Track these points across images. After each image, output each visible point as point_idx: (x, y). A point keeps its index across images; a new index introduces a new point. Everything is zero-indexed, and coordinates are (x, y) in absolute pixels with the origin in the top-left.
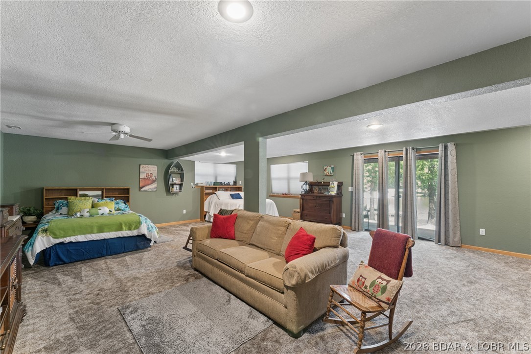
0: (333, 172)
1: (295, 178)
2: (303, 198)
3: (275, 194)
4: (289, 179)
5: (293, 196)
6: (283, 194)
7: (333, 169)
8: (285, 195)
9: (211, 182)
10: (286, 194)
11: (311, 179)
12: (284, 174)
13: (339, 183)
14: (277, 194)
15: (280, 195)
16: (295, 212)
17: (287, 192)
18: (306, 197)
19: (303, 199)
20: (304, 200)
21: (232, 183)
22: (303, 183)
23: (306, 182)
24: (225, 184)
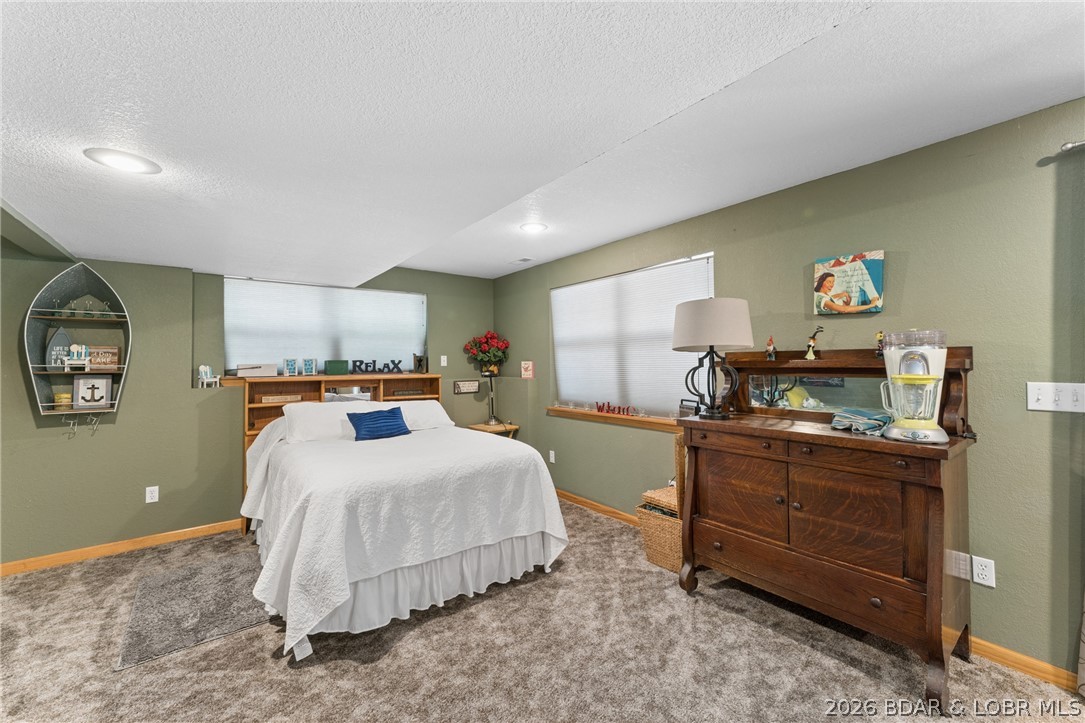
0: (880, 287)
1: (653, 339)
2: (697, 441)
3: (567, 403)
4: (621, 344)
5: (641, 417)
6: (600, 409)
7: (877, 271)
8: (606, 413)
9: (308, 363)
10: (610, 409)
11: (739, 336)
12: (601, 324)
13: (953, 353)
14: (577, 405)
15: (586, 410)
16: (651, 506)
17: (612, 397)
18: (712, 439)
19: (695, 450)
20: (702, 456)
21: (408, 364)
22: (692, 359)
23: (711, 351)
24: (379, 365)
